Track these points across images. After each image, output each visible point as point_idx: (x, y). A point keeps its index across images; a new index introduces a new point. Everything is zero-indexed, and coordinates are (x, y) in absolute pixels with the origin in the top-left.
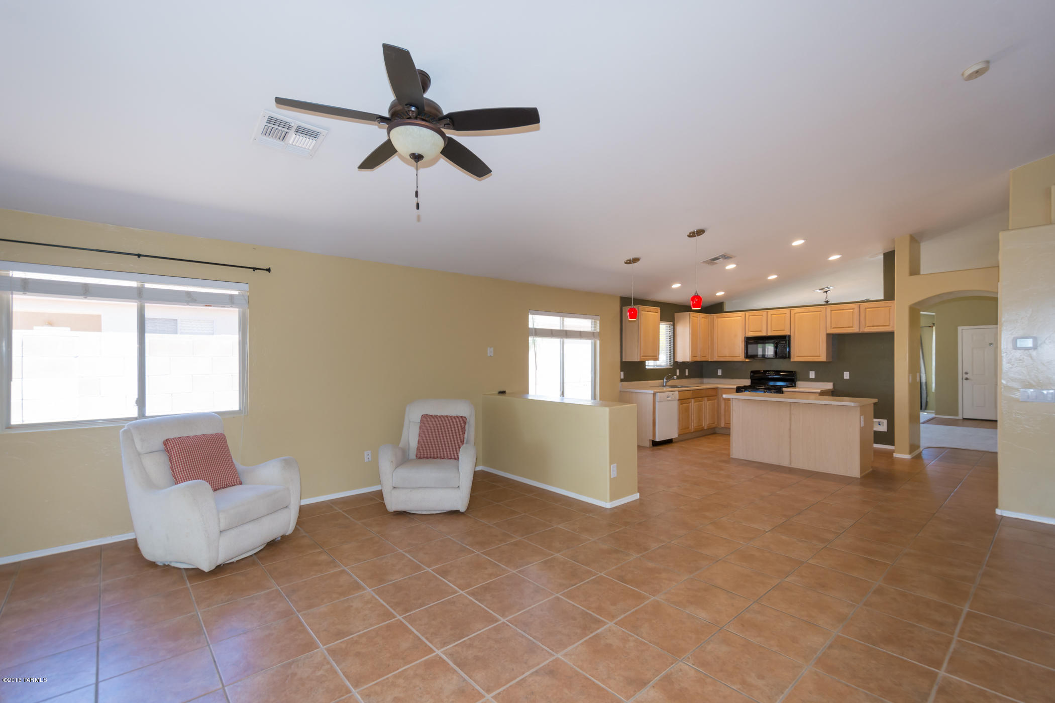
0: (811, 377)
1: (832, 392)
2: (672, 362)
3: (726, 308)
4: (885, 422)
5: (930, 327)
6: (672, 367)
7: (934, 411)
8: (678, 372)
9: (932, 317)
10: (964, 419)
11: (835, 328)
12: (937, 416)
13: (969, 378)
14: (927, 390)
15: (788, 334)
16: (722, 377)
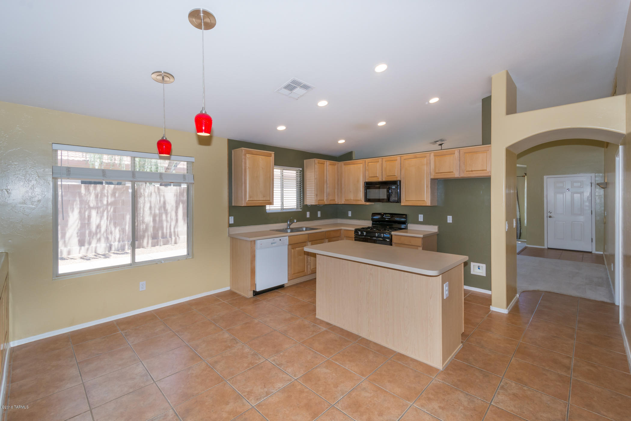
0: (420, 220)
1: (437, 234)
2: (302, 205)
3: (354, 156)
4: (483, 266)
5: (523, 176)
6: (301, 210)
7: (526, 240)
8: (308, 214)
9: (525, 168)
10: (549, 248)
11: (438, 173)
12: (528, 246)
13: (552, 216)
14: (520, 225)
15: (399, 179)
16: (351, 218)
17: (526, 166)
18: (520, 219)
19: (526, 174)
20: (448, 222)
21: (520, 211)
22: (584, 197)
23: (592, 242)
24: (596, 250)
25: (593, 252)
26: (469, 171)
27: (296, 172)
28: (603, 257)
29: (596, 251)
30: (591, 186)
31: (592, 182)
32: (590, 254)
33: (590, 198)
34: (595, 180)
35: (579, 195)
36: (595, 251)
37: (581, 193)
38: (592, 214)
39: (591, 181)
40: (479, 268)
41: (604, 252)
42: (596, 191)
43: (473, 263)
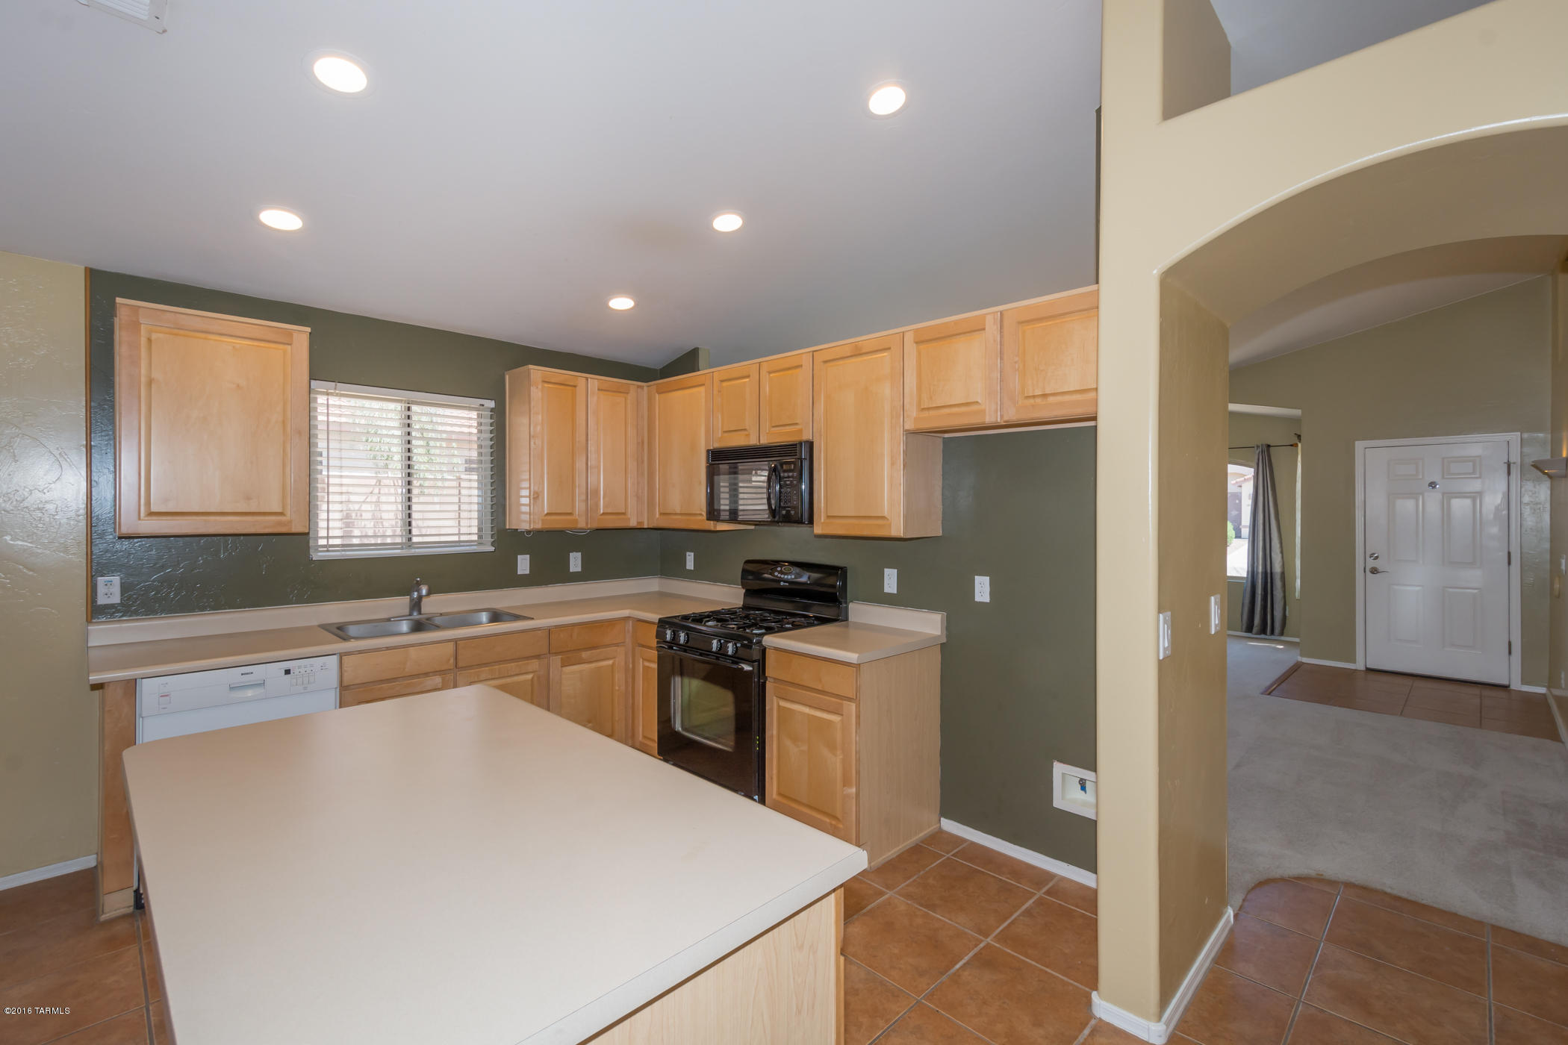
0: (887, 589)
1: (942, 644)
2: (495, 530)
5: (1292, 445)
6: (492, 549)
7: (1297, 640)
8: (524, 564)
9: (1295, 421)
10: (1369, 670)
11: (928, 409)
12: (1305, 660)
13: (1380, 570)
14: (1284, 592)
15: (806, 436)
16: (698, 575)
17: (1297, 412)
18: (1283, 574)
19: (1299, 437)
20: (978, 598)
21: (1282, 552)
22: (1484, 510)
23: (1510, 653)
24: (1524, 682)
25: (1513, 687)
26: (1034, 397)
27: (478, 417)
28: (1548, 707)
29: (1522, 684)
30: (1509, 473)
31: (1511, 461)
32: (1501, 694)
33: (1505, 512)
34: (1521, 452)
35: (1468, 502)
36: (1520, 683)
37: (1476, 497)
38: (1509, 563)
39: (1506, 457)
40: (1083, 788)
41: (1549, 688)
42: (1523, 489)
43: (1062, 765)
